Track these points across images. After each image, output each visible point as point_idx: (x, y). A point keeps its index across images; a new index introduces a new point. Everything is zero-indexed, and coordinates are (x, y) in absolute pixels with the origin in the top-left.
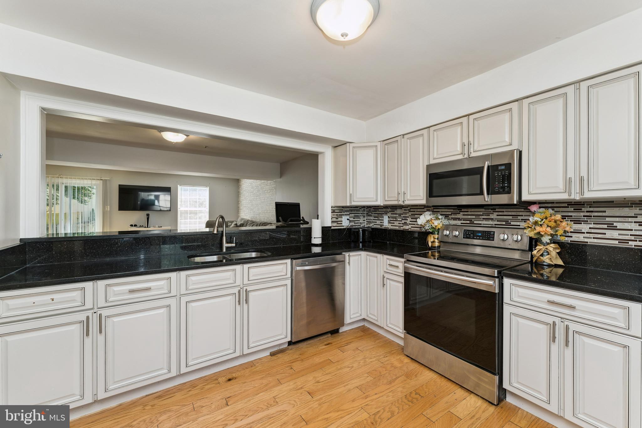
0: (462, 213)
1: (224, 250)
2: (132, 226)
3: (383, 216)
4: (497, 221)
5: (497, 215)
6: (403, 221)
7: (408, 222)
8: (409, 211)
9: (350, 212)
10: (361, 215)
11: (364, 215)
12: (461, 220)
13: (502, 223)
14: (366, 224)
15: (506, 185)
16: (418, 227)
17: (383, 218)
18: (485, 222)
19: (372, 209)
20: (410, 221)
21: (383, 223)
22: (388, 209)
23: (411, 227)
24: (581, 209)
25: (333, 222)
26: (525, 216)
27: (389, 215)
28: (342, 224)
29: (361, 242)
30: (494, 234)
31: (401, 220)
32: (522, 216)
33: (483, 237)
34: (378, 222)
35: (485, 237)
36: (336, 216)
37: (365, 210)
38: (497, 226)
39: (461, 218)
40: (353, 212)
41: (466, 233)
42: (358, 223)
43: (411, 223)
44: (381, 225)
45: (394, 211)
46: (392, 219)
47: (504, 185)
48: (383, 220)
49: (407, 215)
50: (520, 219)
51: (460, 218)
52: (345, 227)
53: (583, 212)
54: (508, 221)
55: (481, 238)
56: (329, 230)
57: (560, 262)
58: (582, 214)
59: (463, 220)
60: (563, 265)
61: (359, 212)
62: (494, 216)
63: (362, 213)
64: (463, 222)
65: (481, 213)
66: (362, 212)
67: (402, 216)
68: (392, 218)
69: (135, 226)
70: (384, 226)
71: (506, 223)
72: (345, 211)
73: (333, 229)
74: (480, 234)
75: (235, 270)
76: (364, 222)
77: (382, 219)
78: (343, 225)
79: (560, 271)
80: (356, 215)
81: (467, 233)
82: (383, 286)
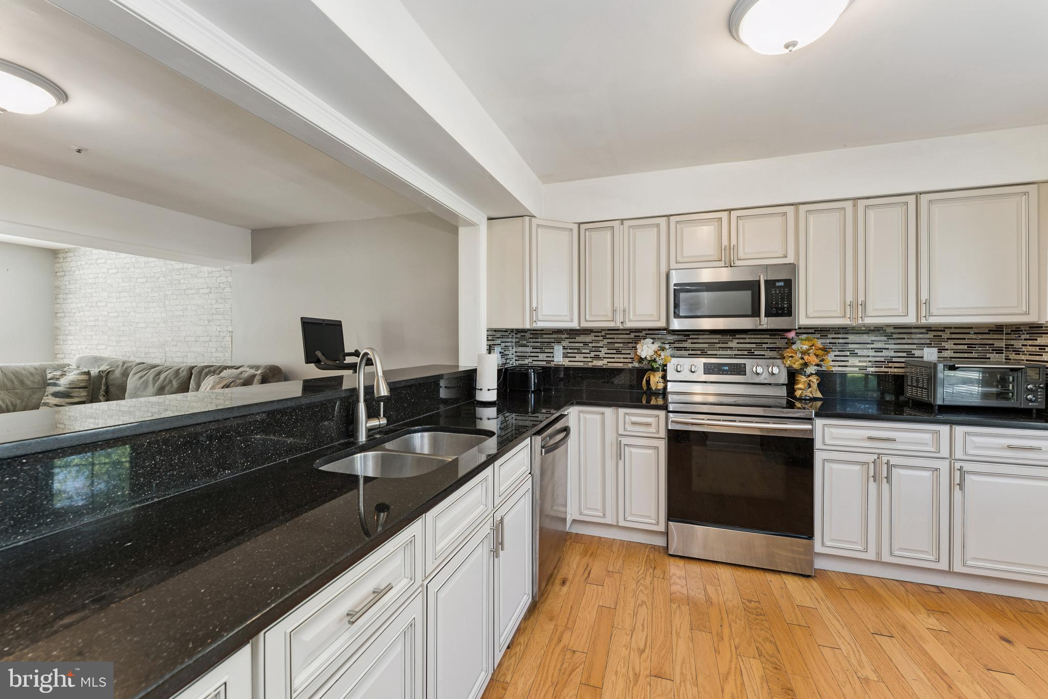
0: (690, 341)
3: (553, 346)
4: (738, 350)
5: (738, 343)
6: (593, 354)
7: (602, 354)
8: (603, 338)
9: (502, 340)
11: (513, 344)
12: (689, 350)
13: (744, 352)
14: (516, 360)
16: (619, 361)
17: (553, 349)
19: (528, 335)
20: (605, 354)
21: (553, 357)
22: (562, 334)
23: (608, 362)
24: (827, 336)
26: (770, 343)
27: (565, 343)
29: (532, 392)
30: (744, 367)
31: (588, 351)
32: (767, 343)
34: (542, 356)
38: (737, 357)
39: (689, 348)
40: (505, 340)
43: (607, 356)
44: (549, 362)
45: (575, 338)
46: (570, 351)
48: (552, 353)
49: (601, 344)
50: (764, 348)
51: (686, 348)
53: (829, 338)
54: (751, 350)
55: (729, 373)
57: (819, 395)
58: (828, 341)
59: (692, 350)
60: (822, 397)
61: (509, 340)
62: (734, 344)
63: (511, 342)
64: (692, 353)
65: (717, 341)
67: (590, 345)
68: (569, 349)
70: (555, 363)
71: (748, 353)
72: (497, 338)
74: (726, 368)
76: (512, 356)
77: (551, 351)
79: (819, 404)
80: (506, 344)
82: (619, 459)
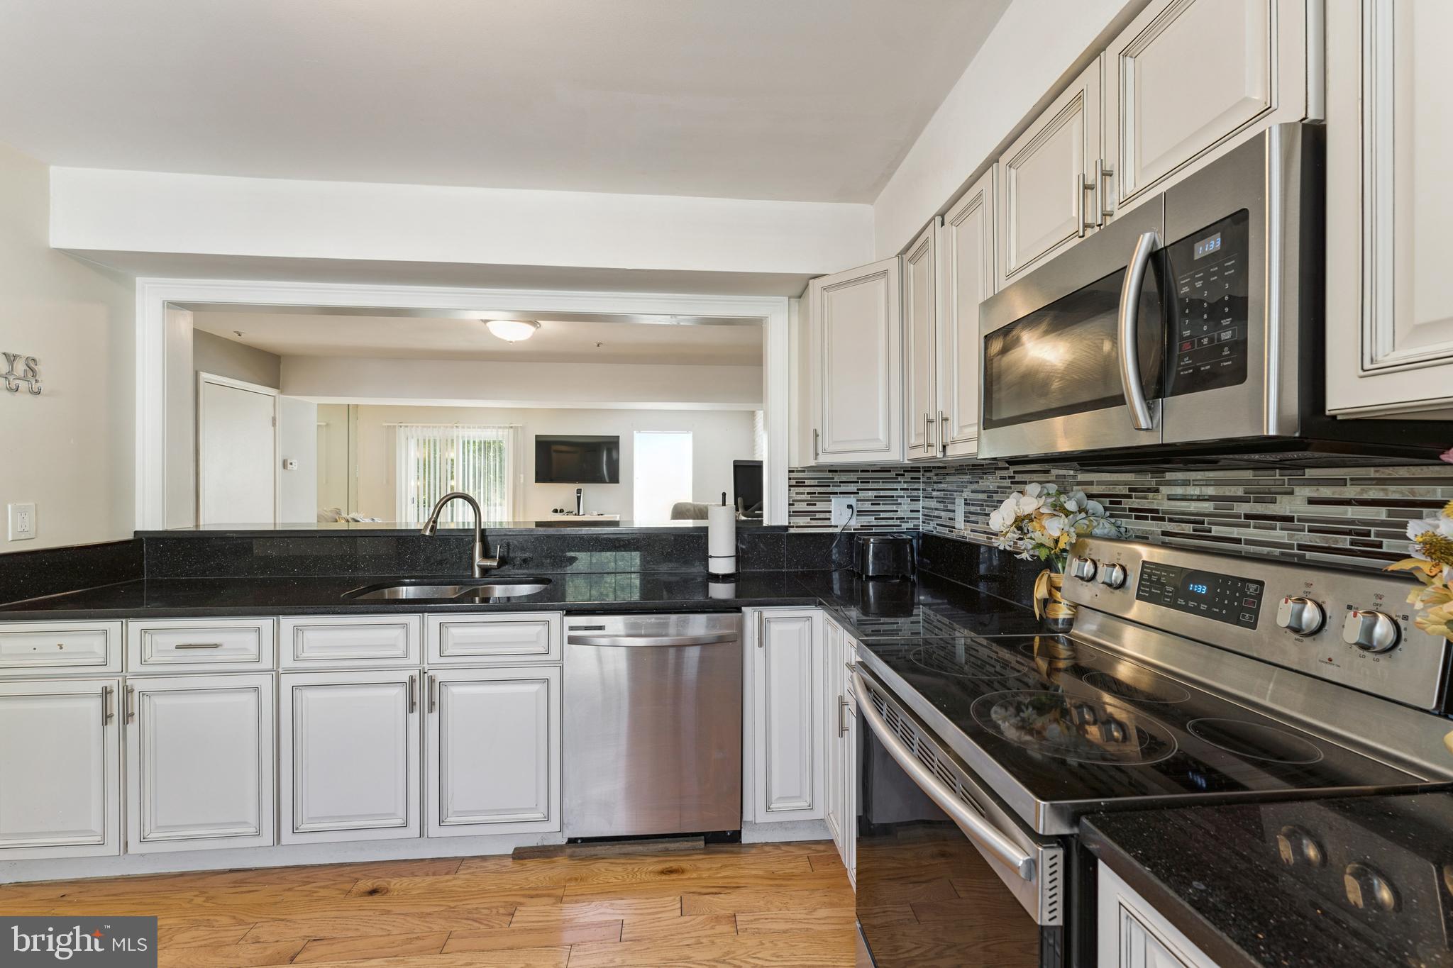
1: (477, 575)
2: (556, 511)
3: (954, 499)
4: (1309, 530)
8: (1012, 483)
9: (860, 485)
10: (902, 493)
11: (915, 493)
13: (1336, 541)
14: (923, 522)
15: (1226, 336)
17: (955, 504)
18: (1251, 533)
19: (932, 476)
21: (954, 520)
22: (965, 473)
25: (793, 514)
27: (967, 493)
28: (829, 519)
29: (872, 578)
30: (1259, 596)
33: (1211, 604)
34: (945, 517)
35: (1221, 605)
36: (808, 497)
37: (919, 478)
40: (870, 485)
41: (1150, 576)
42: (893, 518)
44: (951, 529)
45: (978, 483)
46: (972, 509)
47: (1219, 339)
48: (954, 511)
52: (838, 530)
55: (1204, 607)
56: (779, 537)
61: (895, 486)
63: (907, 489)
65: (1239, 491)
66: (905, 486)
67: (996, 497)
68: (972, 505)
69: (562, 511)
70: (956, 532)
72: (840, 482)
73: (793, 534)
74: (1202, 589)
75: (406, 626)
76: (915, 515)
77: (953, 507)
78: (833, 524)
80: (882, 493)
81: (1154, 578)
82: (841, 735)
